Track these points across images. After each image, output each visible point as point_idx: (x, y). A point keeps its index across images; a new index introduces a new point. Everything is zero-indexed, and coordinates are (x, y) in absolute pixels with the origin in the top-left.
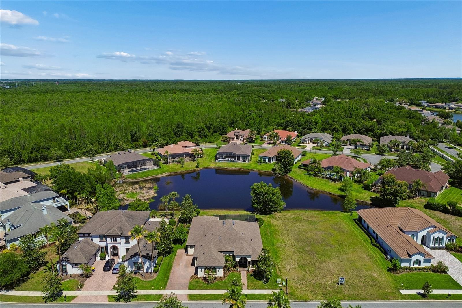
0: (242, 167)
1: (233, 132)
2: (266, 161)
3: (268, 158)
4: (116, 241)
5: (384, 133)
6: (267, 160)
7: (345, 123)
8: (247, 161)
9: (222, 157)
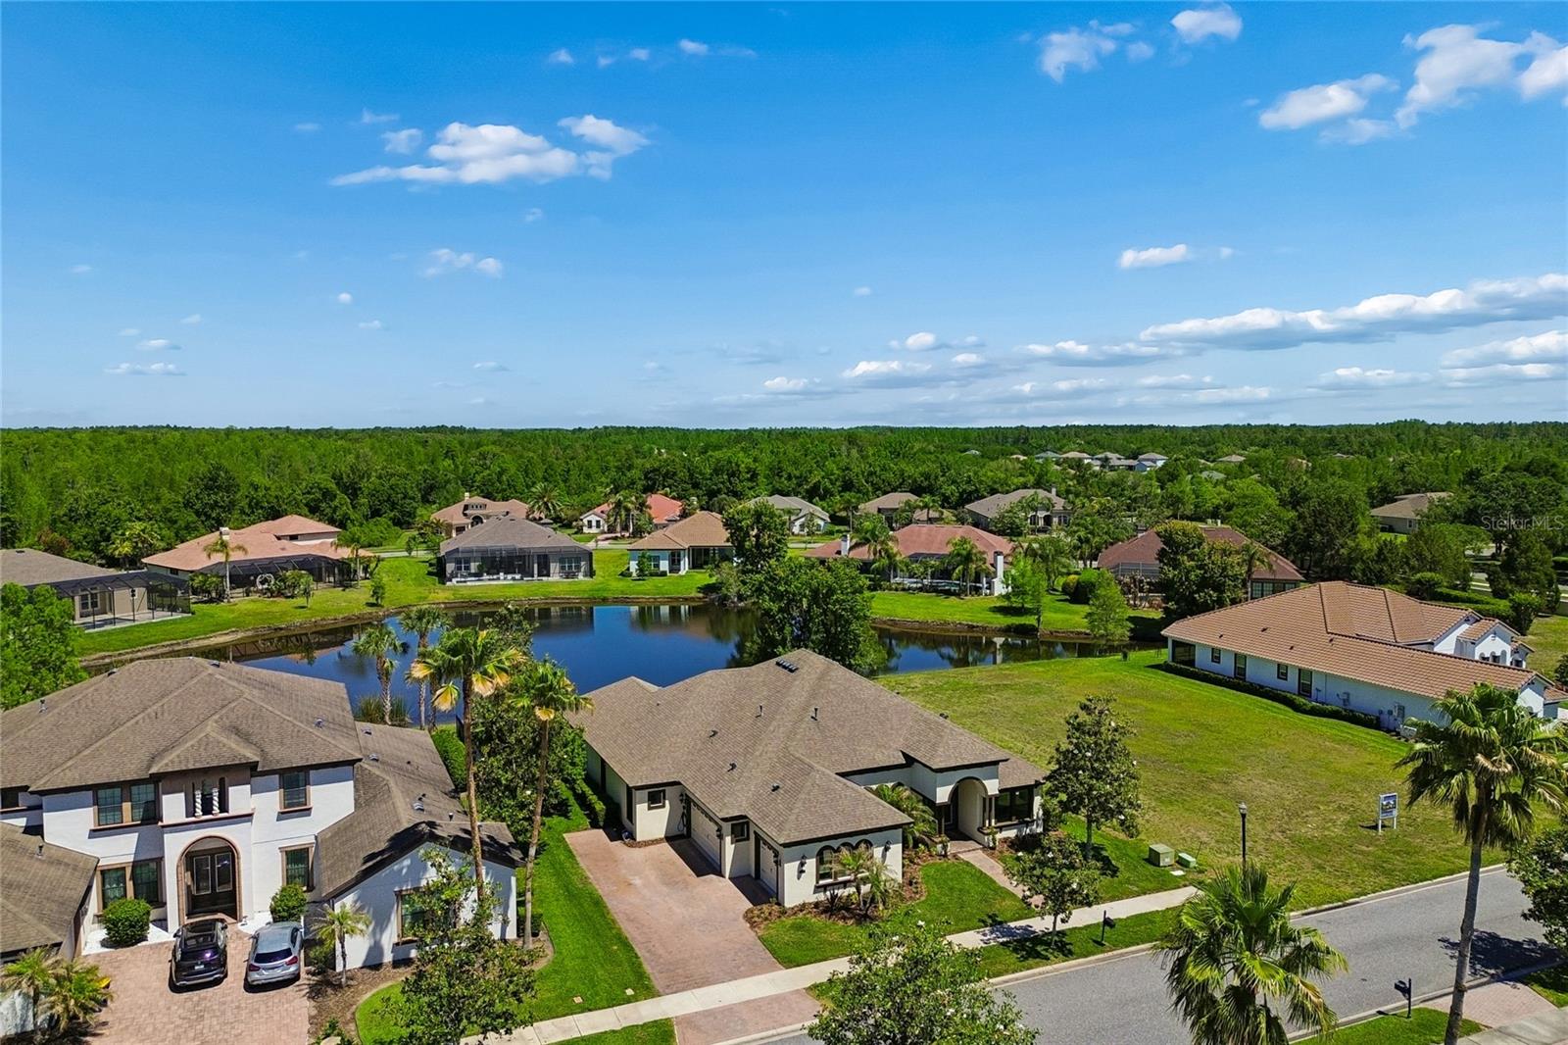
0: (568, 593)
1: (460, 506)
2: (662, 569)
3: (668, 553)
4: (223, 808)
5: (971, 493)
6: (664, 565)
7: (847, 469)
8: (581, 577)
9: (467, 568)
